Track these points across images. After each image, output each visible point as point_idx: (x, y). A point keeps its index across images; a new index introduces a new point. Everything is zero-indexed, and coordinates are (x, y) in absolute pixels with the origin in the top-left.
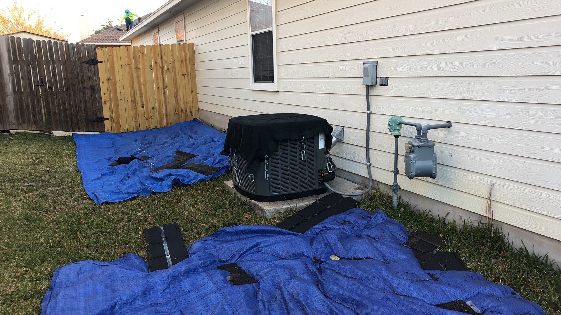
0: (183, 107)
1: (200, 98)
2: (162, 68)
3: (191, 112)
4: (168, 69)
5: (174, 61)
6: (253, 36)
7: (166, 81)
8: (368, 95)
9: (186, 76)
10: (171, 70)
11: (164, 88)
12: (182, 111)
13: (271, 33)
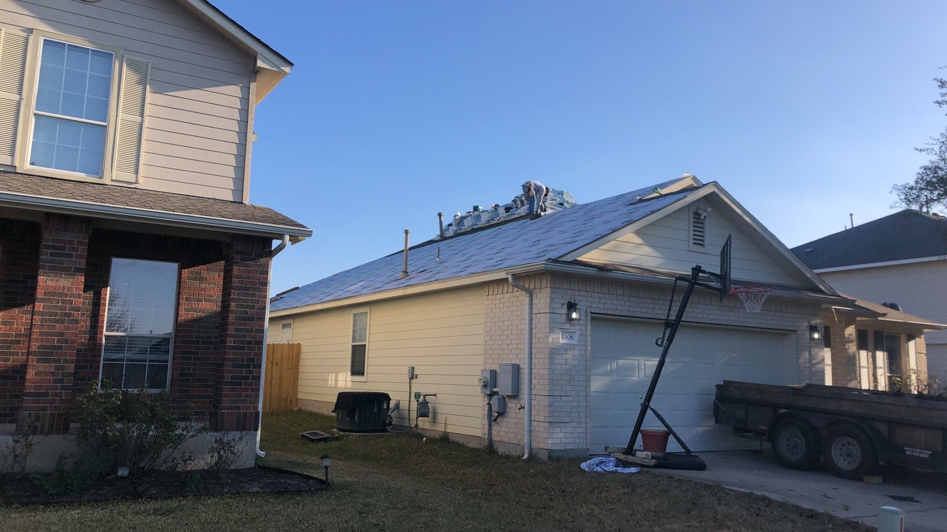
0: (284, 397)
1: (300, 389)
2: (272, 363)
3: (291, 401)
4: (277, 364)
5: (282, 358)
6: (353, 346)
7: (274, 374)
8: (410, 383)
9: (291, 370)
10: (279, 365)
11: (272, 379)
12: (283, 399)
13: (365, 346)
